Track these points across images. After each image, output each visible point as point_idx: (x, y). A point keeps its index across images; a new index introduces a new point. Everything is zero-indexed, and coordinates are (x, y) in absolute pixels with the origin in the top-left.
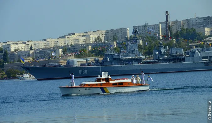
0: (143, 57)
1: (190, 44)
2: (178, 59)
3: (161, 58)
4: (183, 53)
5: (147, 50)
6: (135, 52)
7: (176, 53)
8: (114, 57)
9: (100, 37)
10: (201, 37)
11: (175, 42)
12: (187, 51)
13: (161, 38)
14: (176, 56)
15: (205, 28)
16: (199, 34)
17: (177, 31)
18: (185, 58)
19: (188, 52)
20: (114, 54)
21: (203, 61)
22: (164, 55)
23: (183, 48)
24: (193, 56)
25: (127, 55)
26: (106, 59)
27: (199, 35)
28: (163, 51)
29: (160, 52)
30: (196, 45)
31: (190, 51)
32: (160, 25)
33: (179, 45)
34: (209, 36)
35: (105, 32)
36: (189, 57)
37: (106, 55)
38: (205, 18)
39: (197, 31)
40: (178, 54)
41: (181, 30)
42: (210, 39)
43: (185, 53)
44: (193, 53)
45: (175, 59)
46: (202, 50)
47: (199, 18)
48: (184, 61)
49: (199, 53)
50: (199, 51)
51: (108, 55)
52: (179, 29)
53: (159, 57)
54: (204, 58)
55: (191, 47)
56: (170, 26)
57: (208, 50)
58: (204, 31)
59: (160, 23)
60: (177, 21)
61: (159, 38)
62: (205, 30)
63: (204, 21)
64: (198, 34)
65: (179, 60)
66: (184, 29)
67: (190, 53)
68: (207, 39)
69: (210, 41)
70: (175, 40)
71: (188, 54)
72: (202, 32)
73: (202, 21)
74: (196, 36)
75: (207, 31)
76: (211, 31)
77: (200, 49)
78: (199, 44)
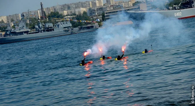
0: (29, 30)
1: (56, 21)
2: (50, 30)
3: (40, 30)
5: (32, 26)
6: (24, 28)
8: (11, 32)
9: (3, 20)
10: (63, 16)
11: (48, 20)
13: (40, 18)
14: (48, 28)
15: (64, 11)
17: (49, 14)
18: (54, 29)
19: (55, 25)
20: (11, 30)
21: (64, 30)
22: (41, 28)
23: (52, 23)
24: (58, 27)
25: (20, 30)
26: (7, 33)
28: (41, 25)
29: (39, 27)
32: (38, 11)
33: (50, 21)
34: (67, 15)
35: (6, 17)
36: (56, 28)
37: (7, 30)
38: (64, 5)
39: (60, 13)
40: (50, 27)
41: (51, 13)
43: (54, 26)
44: (58, 26)
45: (48, 30)
46: (63, 24)
47: (60, 5)
48: (54, 31)
50: (61, 24)
51: (8, 30)
52: (50, 13)
53: (38, 29)
54: (64, 28)
55: (57, 22)
56: (44, 11)
57: (66, 23)
59: (38, 10)
60: (48, 8)
61: (39, 19)
65: (51, 30)
66: (52, 12)
67: (57, 26)
68: (66, 17)
69: (68, 18)
70: (48, 19)
71: (56, 26)
72: (62, 13)
73: (62, 7)
74: (60, 16)
75: (65, 13)
76: (68, 13)
77: (62, 23)
78: (61, 20)
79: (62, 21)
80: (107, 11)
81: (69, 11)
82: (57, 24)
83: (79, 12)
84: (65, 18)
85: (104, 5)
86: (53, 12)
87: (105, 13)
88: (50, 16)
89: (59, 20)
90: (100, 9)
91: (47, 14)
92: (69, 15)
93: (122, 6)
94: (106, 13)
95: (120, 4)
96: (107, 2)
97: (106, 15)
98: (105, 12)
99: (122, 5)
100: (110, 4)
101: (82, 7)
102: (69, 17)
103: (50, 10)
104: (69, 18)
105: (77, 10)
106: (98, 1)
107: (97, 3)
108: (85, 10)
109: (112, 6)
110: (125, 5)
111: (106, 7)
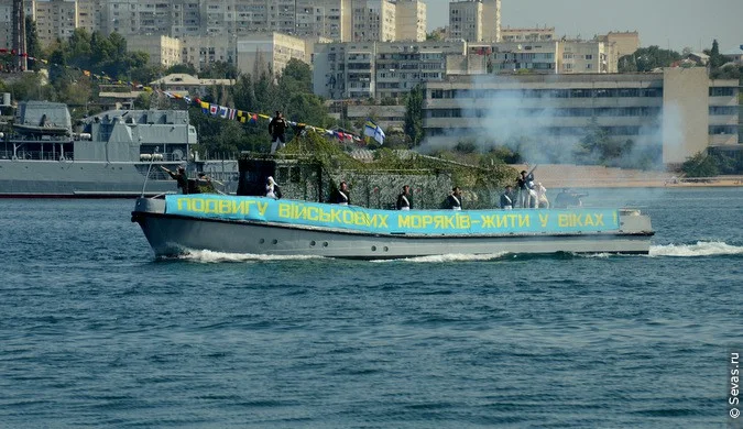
1: (102, 94)
2: (48, 147)
4: (69, 123)
7: (42, 124)
10: (149, 71)
11: (44, 82)
12: (83, 120)
14: (38, 134)
15: (163, 38)
16: (139, 57)
17: (59, 41)
18: (77, 146)
19: (87, 120)
21: (142, 160)
23: (70, 106)
24: (106, 138)
27: (139, 63)
30: (125, 99)
31: (97, 119)
33: (57, 92)
34: (176, 69)
36: (90, 140)
39: (134, 46)
40: (49, 126)
41: (73, 38)
42: (178, 80)
43: (76, 124)
44: (107, 128)
45: (37, 146)
46: (144, 120)
48: (71, 156)
49: (129, 129)
50: (129, 121)
52: (66, 34)
54: (146, 148)
55: (107, 105)
56: (29, 20)
57: (164, 120)
58: (159, 47)
60: (56, 2)
62: (163, 44)
63: (160, 10)
64: (134, 56)
65: (50, 151)
66: (83, 36)
67: (95, 128)
68: (168, 80)
69: (178, 88)
70: (45, 72)
71: (88, 129)
72: (149, 51)
73: (154, 10)
74: (128, 64)
75: (170, 49)
76: (185, 52)
77: (136, 114)
78: (135, 94)
79: (139, 103)
80: (446, 78)
81: (196, 42)
82: (101, 117)
83: (258, 56)
84: (163, 87)
85: (428, 38)
86: (89, 31)
87: (429, 95)
88: (66, 55)
89: (117, 91)
90: (403, 63)
91: (45, 44)
92: (192, 72)
93: (550, 66)
94: (437, 94)
95: (534, 51)
96: (453, 20)
97: (431, 103)
98: (431, 86)
99: (549, 55)
100: (472, 37)
101: (286, 32)
102: (188, 79)
103: (72, 15)
104: (186, 87)
105: (246, 46)
106: (392, 8)
107: (385, 16)
108: (303, 49)
109: (483, 51)
110: (565, 61)
111: (444, 56)
